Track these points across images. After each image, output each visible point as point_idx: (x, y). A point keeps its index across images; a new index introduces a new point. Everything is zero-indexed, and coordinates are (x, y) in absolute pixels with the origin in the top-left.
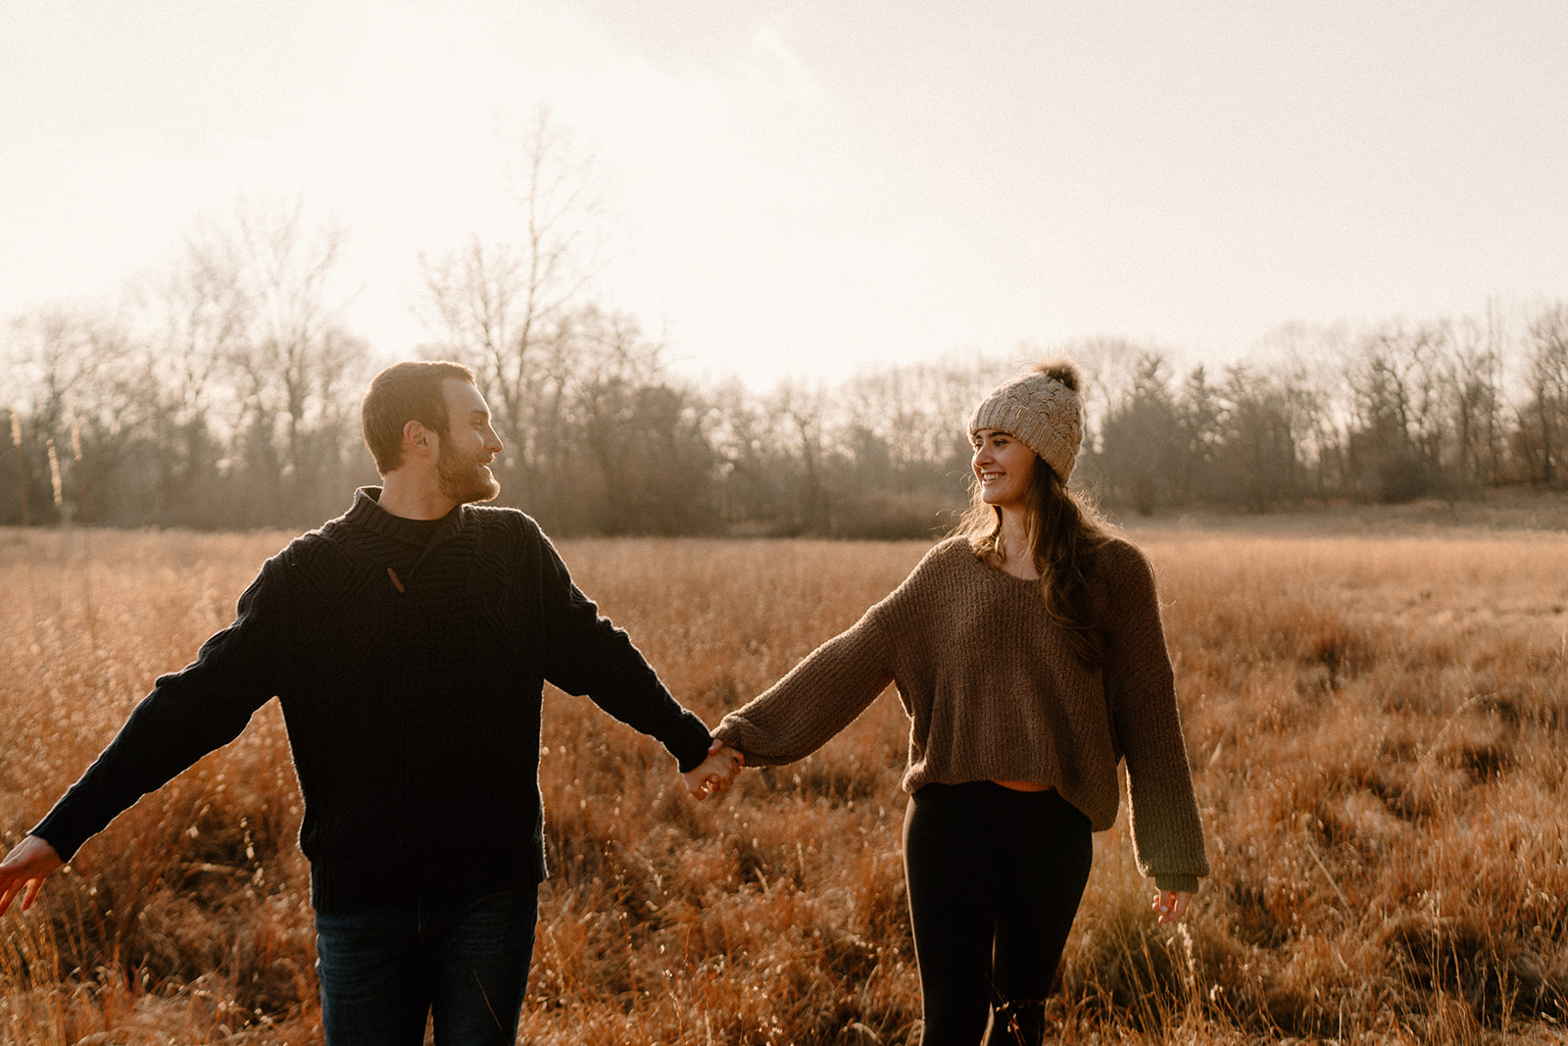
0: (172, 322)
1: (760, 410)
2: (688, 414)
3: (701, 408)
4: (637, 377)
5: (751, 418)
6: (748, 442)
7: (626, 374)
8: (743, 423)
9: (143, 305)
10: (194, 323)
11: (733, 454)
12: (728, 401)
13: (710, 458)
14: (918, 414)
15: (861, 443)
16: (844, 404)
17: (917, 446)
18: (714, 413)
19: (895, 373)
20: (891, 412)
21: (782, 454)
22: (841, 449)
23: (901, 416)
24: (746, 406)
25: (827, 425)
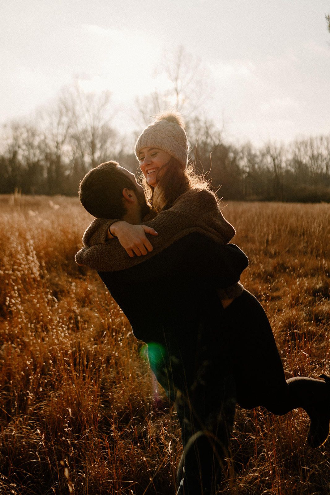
0: (51, 124)
1: (258, 153)
2: (231, 155)
3: (236, 153)
4: (213, 141)
5: (255, 156)
6: (253, 166)
7: (209, 141)
8: (252, 159)
9: (42, 119)
10: (59, 124)
11: (248, 170)
12: (246, 149)
13: (238, 171)
14: (320, 155)
15: (297, 166)
16: (291, 151)
17: (319, 167)
18: (241, 155)
19: (311, 140)
20: (309, 153)
21: (266, 170)
22: (289, 168)
23: (313, 156)
24: (253, 152)
25: (284, 159)
